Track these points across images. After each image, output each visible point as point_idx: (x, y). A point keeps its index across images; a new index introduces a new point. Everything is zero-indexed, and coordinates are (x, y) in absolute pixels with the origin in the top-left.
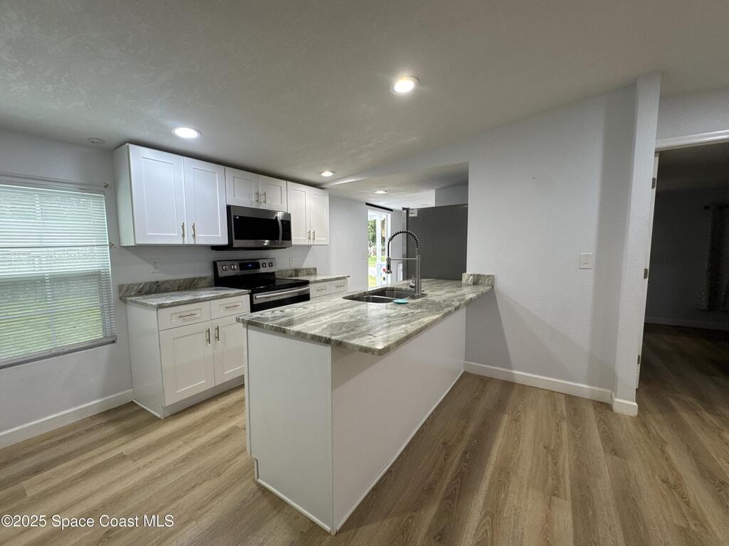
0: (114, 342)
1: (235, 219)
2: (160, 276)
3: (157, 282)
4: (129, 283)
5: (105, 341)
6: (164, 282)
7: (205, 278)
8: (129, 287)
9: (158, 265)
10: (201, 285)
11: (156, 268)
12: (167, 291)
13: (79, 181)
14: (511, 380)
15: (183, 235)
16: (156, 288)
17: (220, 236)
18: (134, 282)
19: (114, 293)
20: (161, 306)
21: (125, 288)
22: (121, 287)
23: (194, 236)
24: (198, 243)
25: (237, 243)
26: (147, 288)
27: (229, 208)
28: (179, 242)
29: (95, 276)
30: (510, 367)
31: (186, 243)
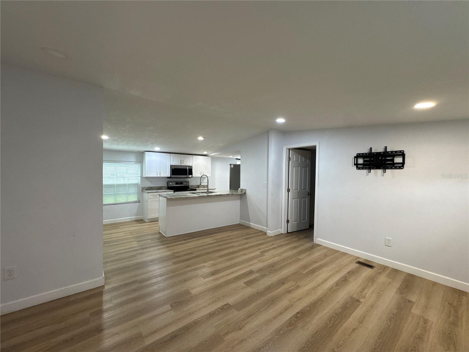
0: (140, 202)
1: (172, 169)
2: (152, 185)
3: (151, 187)
4: (144, 187)
5: (138, 201)
6: (153, 187)
7: (165, 187)
8: (144, 188)
9: (152, 182)
10: (163, 189)
11: (151, 183)
12: (153, 189)
13: (135, 161)
14: (250, 226)
15: (157, 174)
16: (151, 188)
17: (168, 174)
18: (145, 186)
19: (141, 190)
20: (148, 193)
21: (143, 188)
22: (142, 187)
23: (160, 174)
24: (161, 176)
25: (173, 176)
26: (148, 189)
27: (171, 166)
28: (156, 176)
29: (137, 184)
30: (250, 222)
31: (158, 176)
